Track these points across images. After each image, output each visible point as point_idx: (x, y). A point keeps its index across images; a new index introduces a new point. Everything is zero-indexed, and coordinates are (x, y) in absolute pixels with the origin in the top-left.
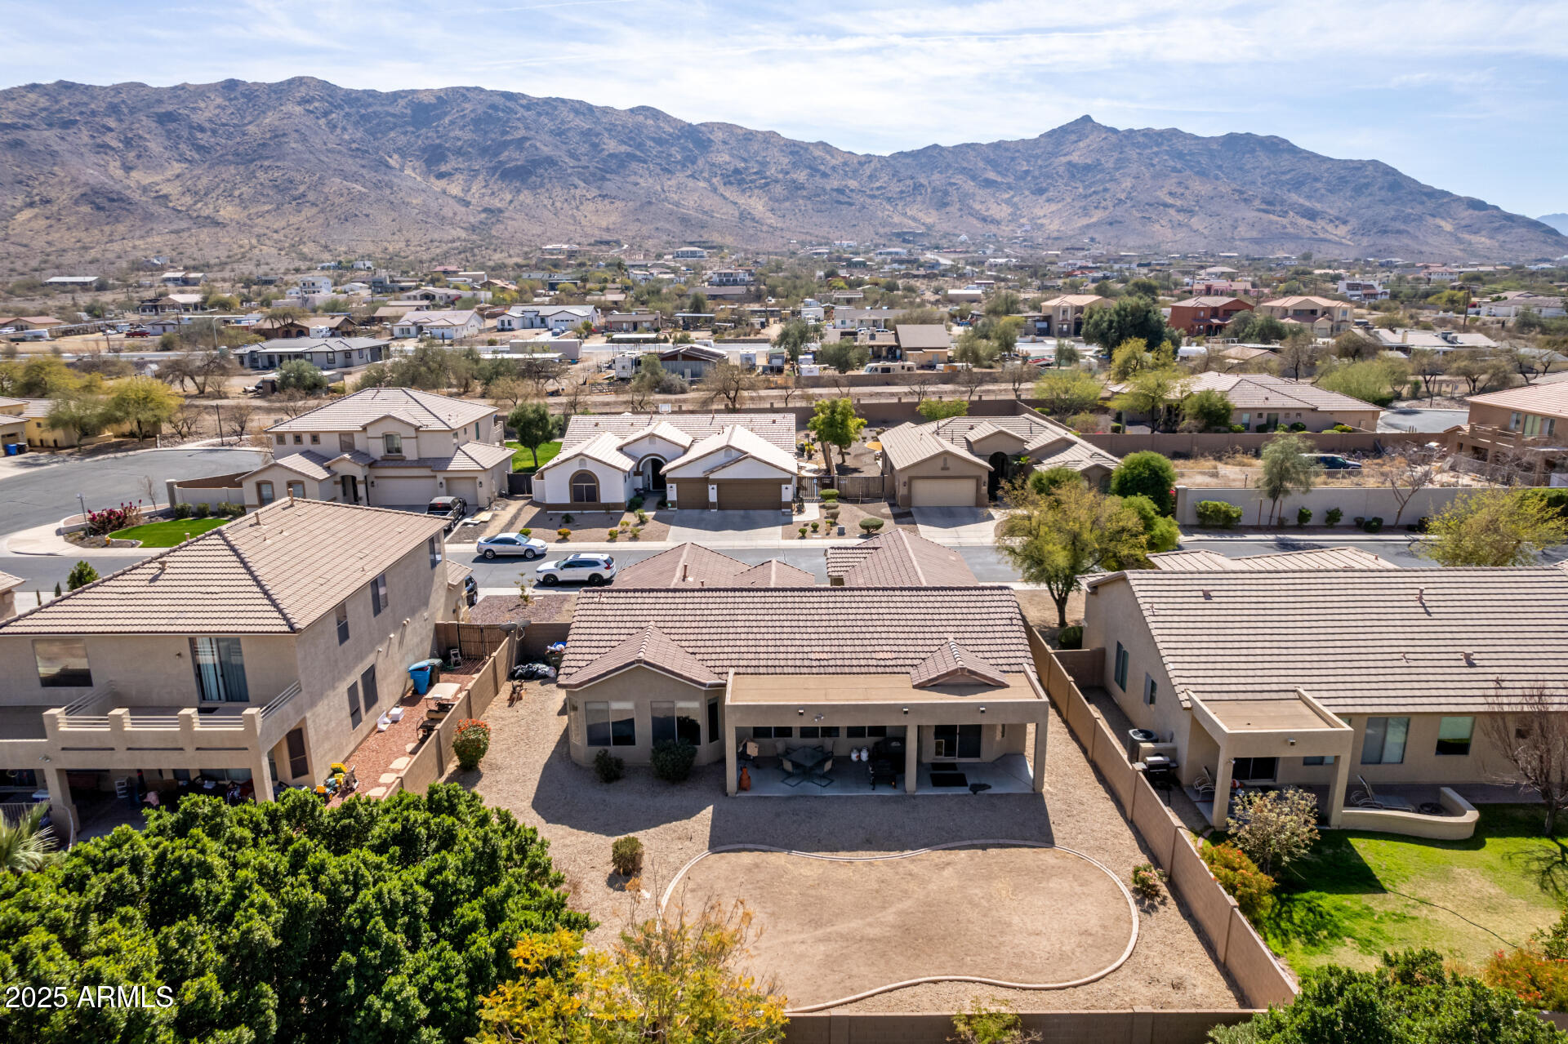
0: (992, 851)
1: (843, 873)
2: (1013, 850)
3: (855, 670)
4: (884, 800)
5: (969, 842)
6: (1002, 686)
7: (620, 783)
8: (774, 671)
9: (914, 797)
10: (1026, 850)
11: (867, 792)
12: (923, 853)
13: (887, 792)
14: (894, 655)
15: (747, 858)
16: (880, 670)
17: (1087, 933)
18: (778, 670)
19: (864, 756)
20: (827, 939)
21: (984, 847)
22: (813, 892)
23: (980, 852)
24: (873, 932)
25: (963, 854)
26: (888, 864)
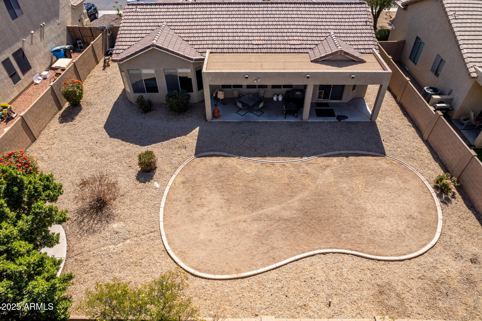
0: (352, 158)
1: (268, 172)
2: (363, 158)
3: (278, 51)
4: (291, 124)
5: (338, 152)
6: (362, 61)
7: (151, 113)
8: (232, 51)
9: (307, 123)
10: (370, 158)
11: (281, 119)
12: (313, 159)
13: (292, 119)
14: (300, 42)
15: (215, 161)
16: (292, 51)
17: (410, 217)
18: (235, 51)
19: (280, 98)
20: (258, 219)
21: (347, 156)
22: (251, 185)
23: (345, 158)
24: (286, 214)
25: (335, 159)
26: (294, 166)
